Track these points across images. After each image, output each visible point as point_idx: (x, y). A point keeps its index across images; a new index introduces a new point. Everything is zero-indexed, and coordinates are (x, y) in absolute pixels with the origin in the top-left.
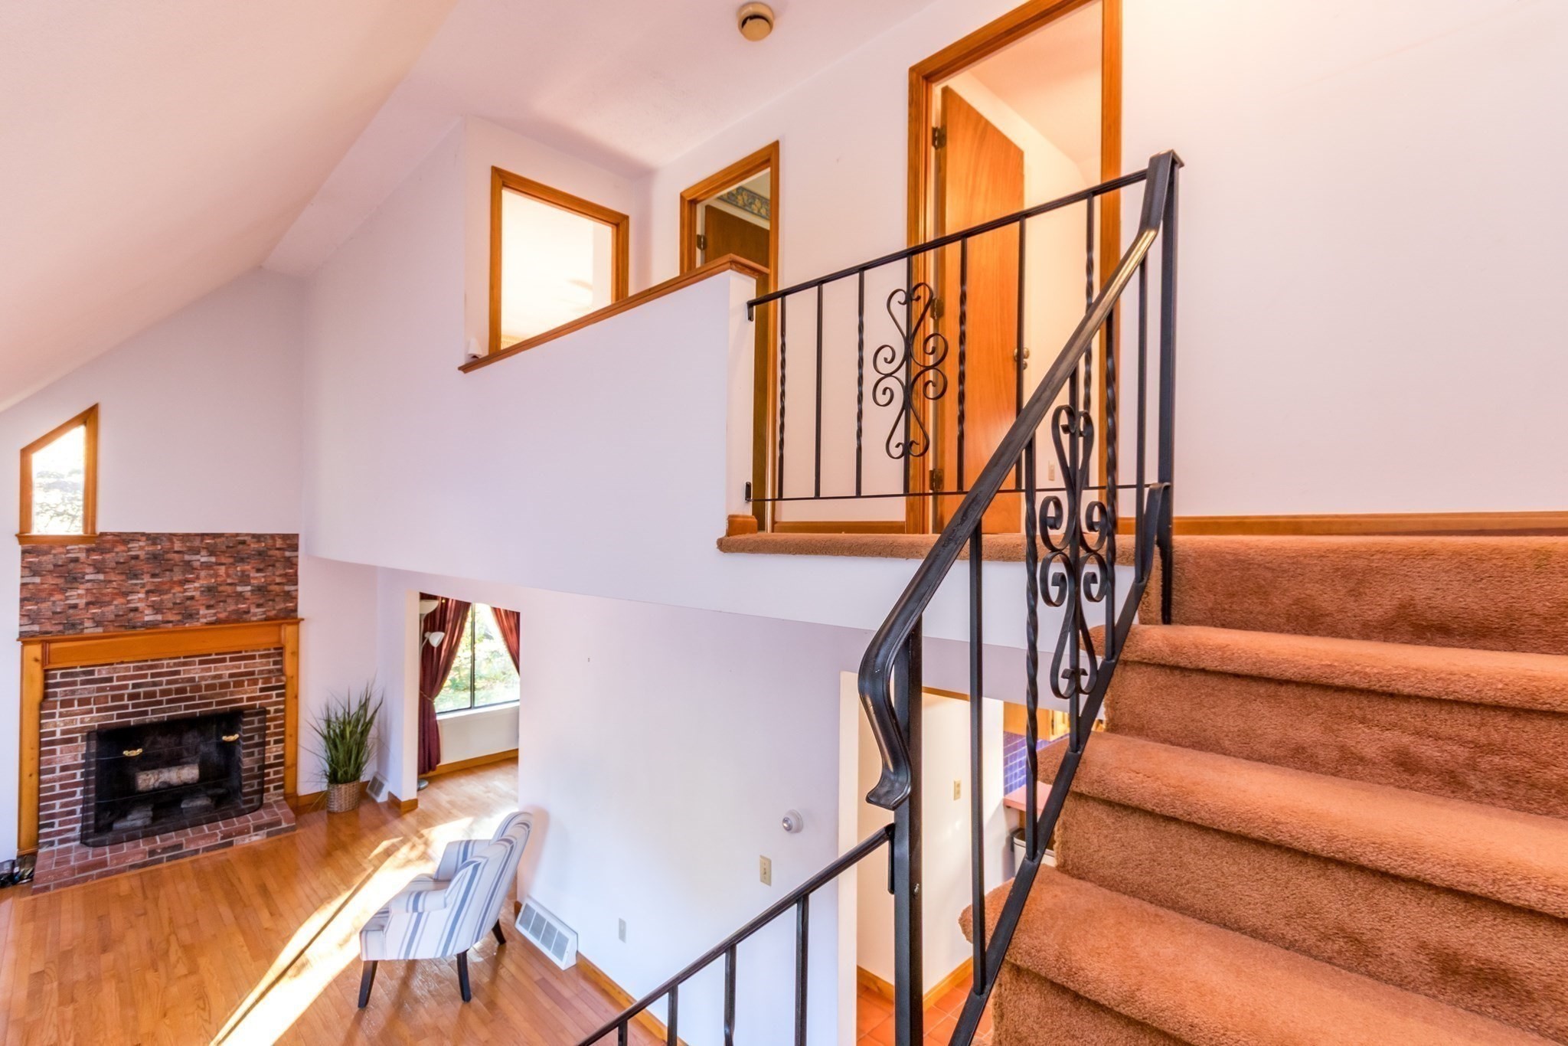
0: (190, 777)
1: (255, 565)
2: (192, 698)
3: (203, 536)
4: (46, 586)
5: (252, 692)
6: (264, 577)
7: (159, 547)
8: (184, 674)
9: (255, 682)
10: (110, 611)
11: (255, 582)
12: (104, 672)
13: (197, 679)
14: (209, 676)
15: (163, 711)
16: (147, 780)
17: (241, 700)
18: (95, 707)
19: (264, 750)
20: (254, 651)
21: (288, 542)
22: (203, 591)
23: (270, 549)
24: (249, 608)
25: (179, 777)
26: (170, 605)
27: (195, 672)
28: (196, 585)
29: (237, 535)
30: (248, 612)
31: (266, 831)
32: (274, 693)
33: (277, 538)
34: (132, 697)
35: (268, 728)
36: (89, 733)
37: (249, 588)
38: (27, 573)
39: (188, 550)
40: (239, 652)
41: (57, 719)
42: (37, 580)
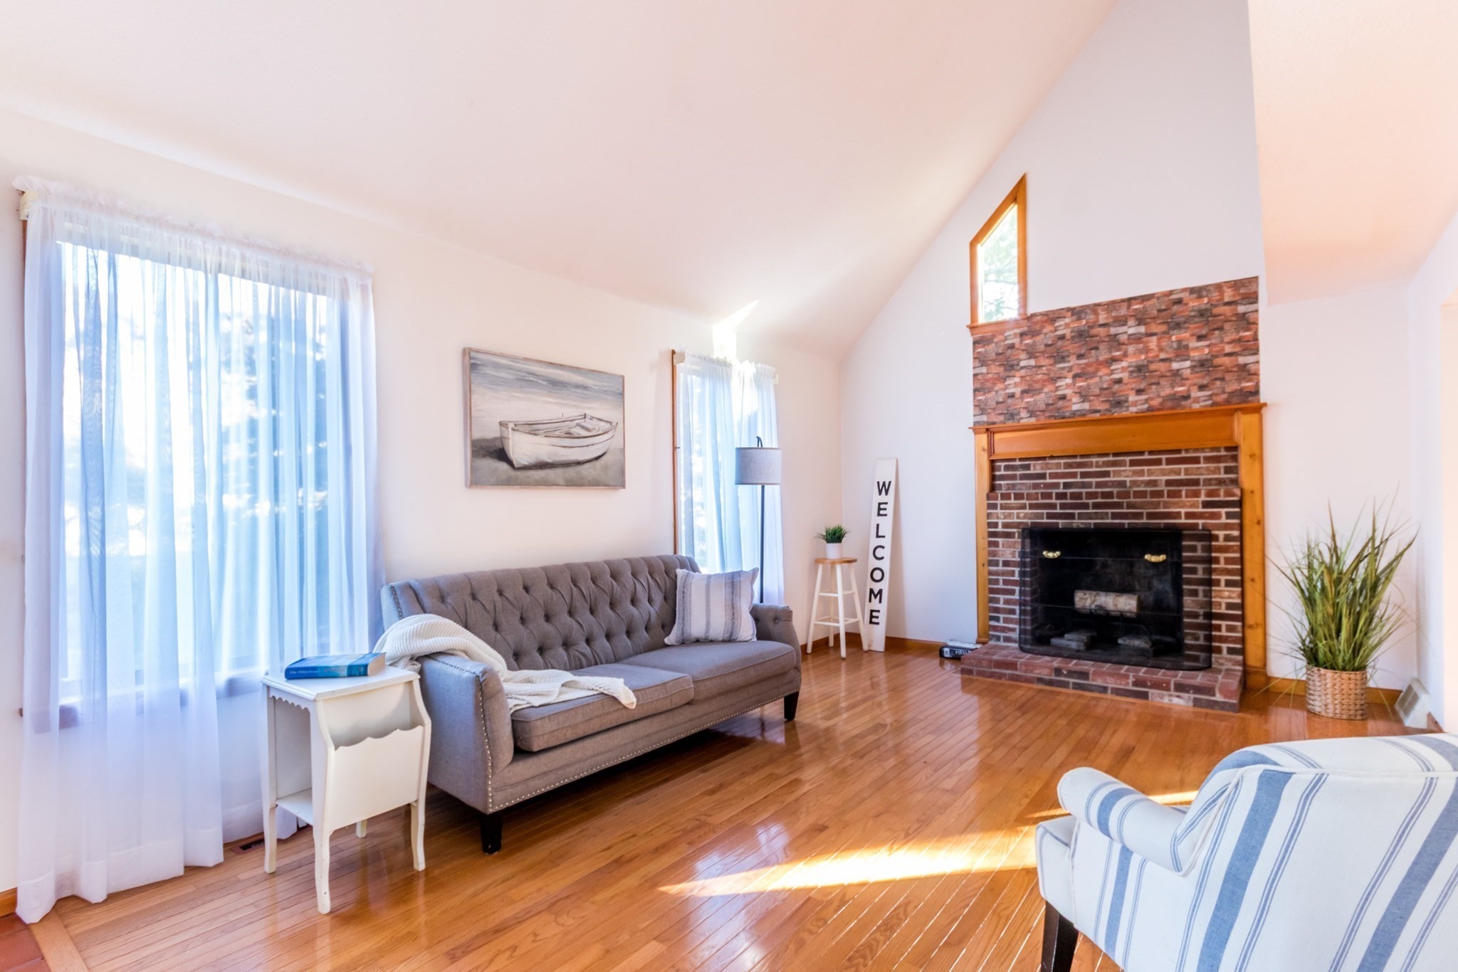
0: (1127, 608)
1: (1195, 331)
2: (1119, 505)
3: (1130, 301)
4: (990, 376)
5: (1192, 506)
6: (1208, 346)
7: (1084, 322)
8: (1114, 476)
9: (1197, 494)
10: (1041, 399)
11: (1196, 354)
12: (1038, 467)
13: (1128, 484)
14: (1141, 481)
15: (1090, 516)
16: (1085, 600)
17: (1178, 515)
18: (1028, 502)
19: (1211, 591)
20: (1196, 450)
21: (1242, 291)
22: (1132, 372)
23: (1216, 306)
24: (1189, 390)
25: (1116, 605)
26: (1097, 391)
27: (1126, 474)
28: (1124, 364)
29: (1171, 292)
30: (1187, 397)
31: (1192, 696)
32: (1223, 511)
33: (1225, 288)
34: (1061, 496)
35: (1217, 561)
36: (1024, 529)
37: (1188, 364)
38: (977, 364)
39: (1114, 321)
40: (1179, 451)
41: (999, 511)
42: (984, 370)
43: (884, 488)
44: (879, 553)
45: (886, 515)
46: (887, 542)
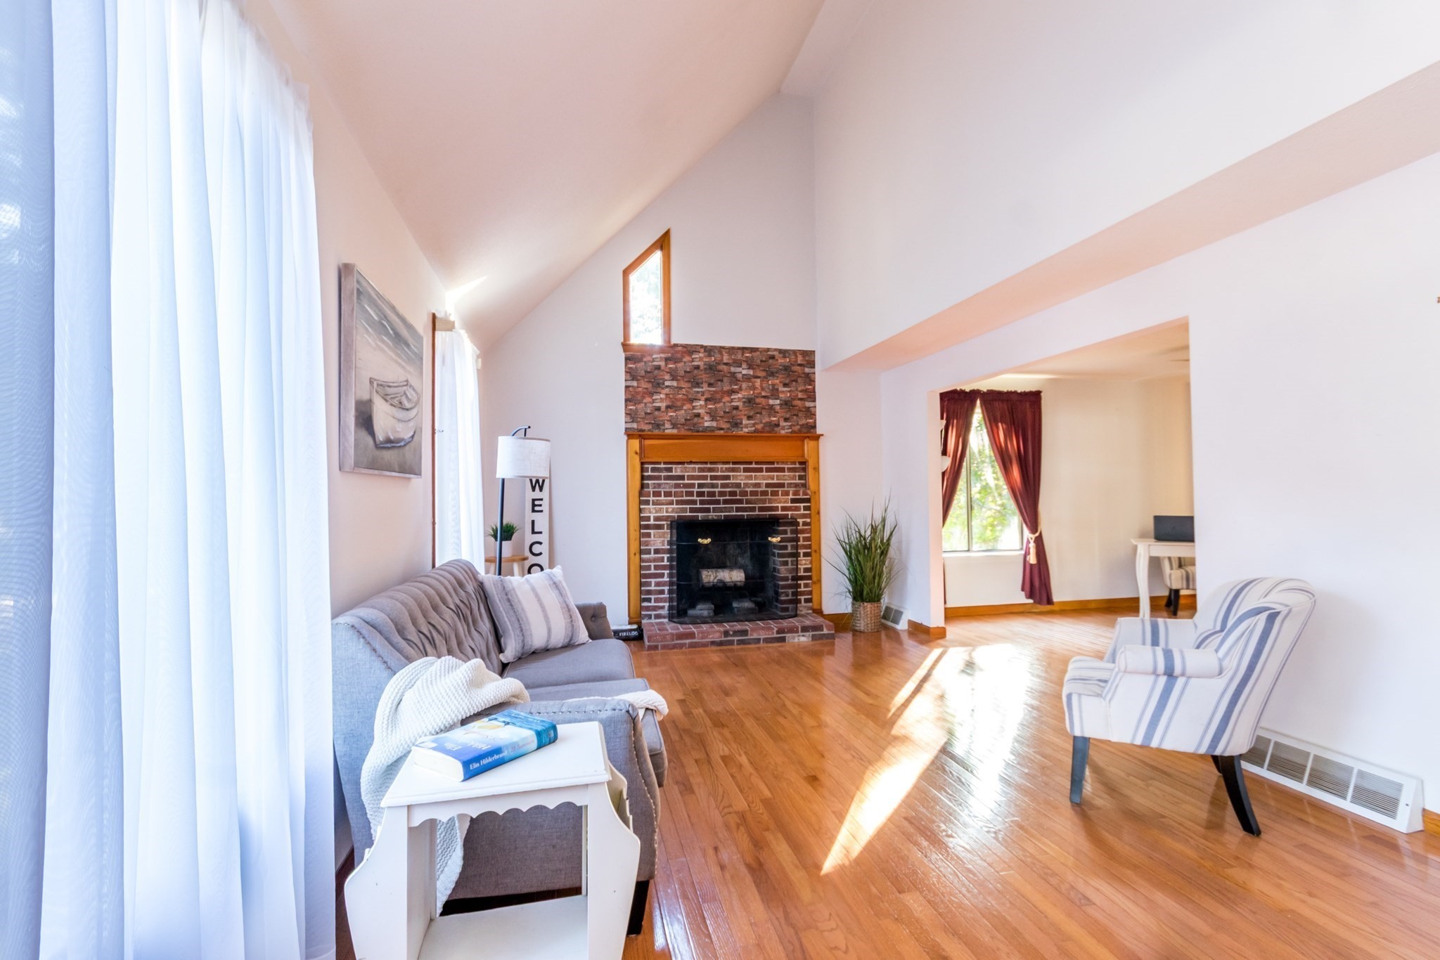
0: (739, 579)
1: (782, 380)
2: (740, 502)
3: (744, 349)
4: (640, 389)
5: (784, 503)
6: (789, 391)
7: (713, 359)
8: (733, 480)
9: (787, 493)
10: (681, 415)
11: (783, 396)
12: (678, 470)
13: (744, 486)
14: (751, 484)
15: (721, 510)
16: (710, 577)
17: (776, 509)
18: (675, 499)
19: (796, 561)
20: (783, 463)
21: (807, 358)
22: (744, 402)
23: (793, 365)
24: (779, 421)
25: (731, 578)
26: (722, 413)
27: (740, 478)
28: (740, 395)
29: (768, 350)
30: (778, 425)
31: (811, 633)
32: (802, 505)
33: (798, 354)
34: (700, 494)
35: (799, 539)
36: (672, 522)
37: (778, 402)
38: (629, 378)
39: (734, 363)
40: (773, 463)
41: (651, 506)
42: (635, 384)
43: (537, 484)
44: (536, 549)
45: (542, 511)
46: (543, 538)
